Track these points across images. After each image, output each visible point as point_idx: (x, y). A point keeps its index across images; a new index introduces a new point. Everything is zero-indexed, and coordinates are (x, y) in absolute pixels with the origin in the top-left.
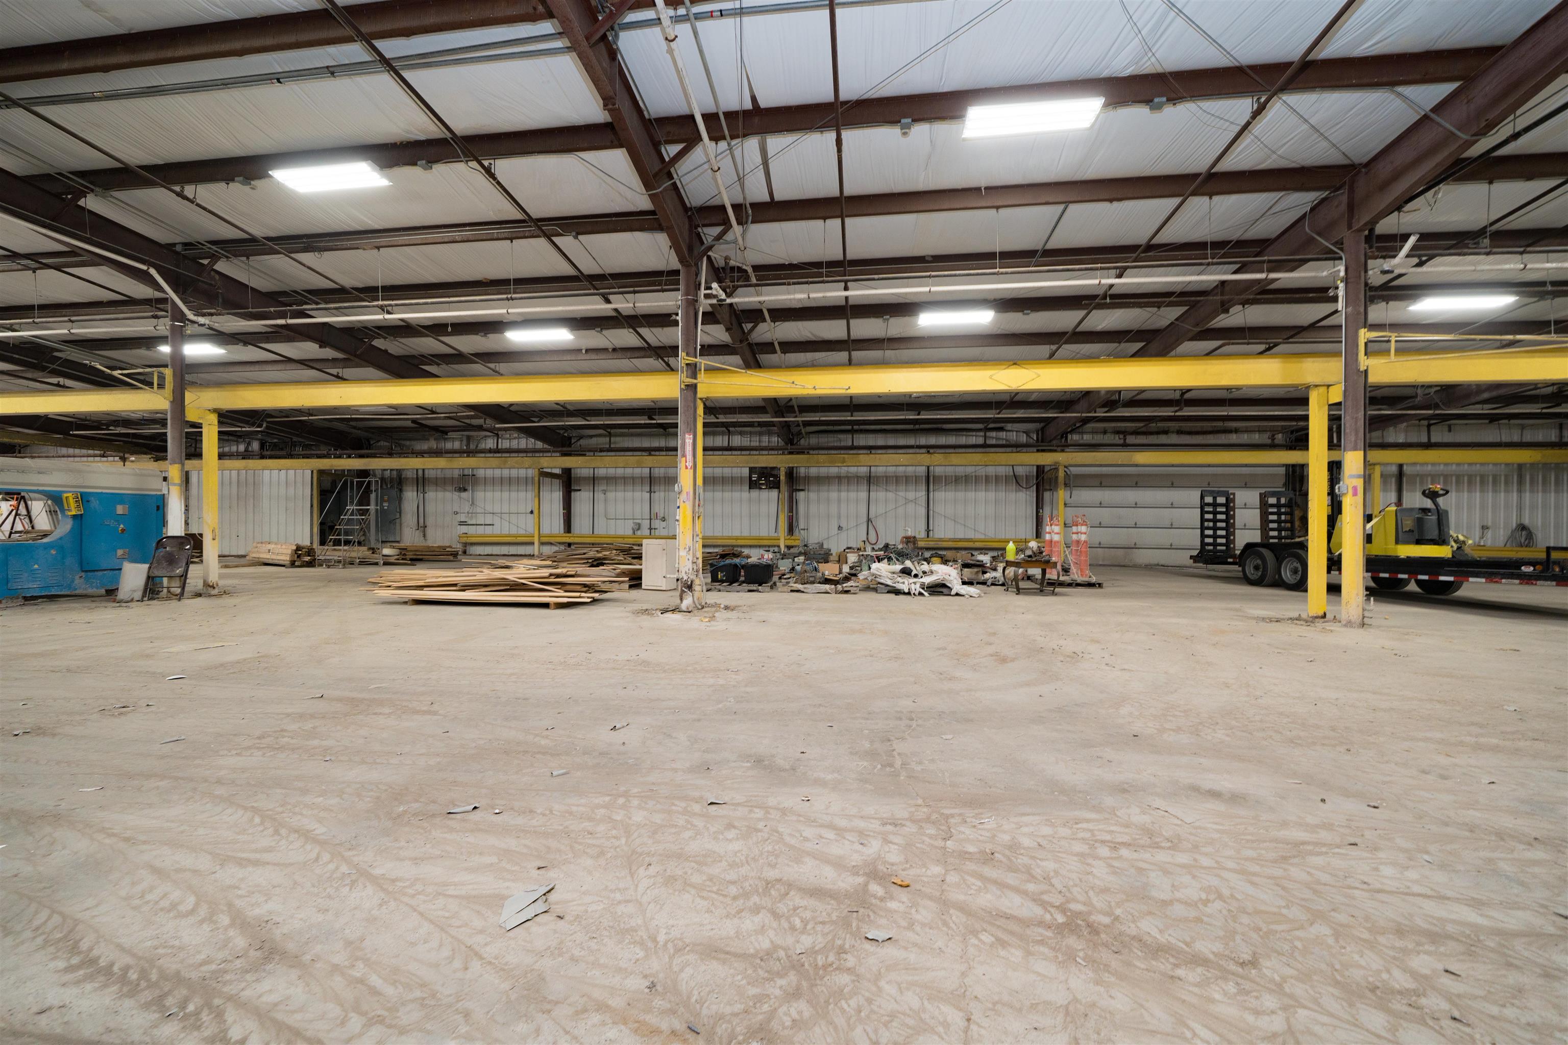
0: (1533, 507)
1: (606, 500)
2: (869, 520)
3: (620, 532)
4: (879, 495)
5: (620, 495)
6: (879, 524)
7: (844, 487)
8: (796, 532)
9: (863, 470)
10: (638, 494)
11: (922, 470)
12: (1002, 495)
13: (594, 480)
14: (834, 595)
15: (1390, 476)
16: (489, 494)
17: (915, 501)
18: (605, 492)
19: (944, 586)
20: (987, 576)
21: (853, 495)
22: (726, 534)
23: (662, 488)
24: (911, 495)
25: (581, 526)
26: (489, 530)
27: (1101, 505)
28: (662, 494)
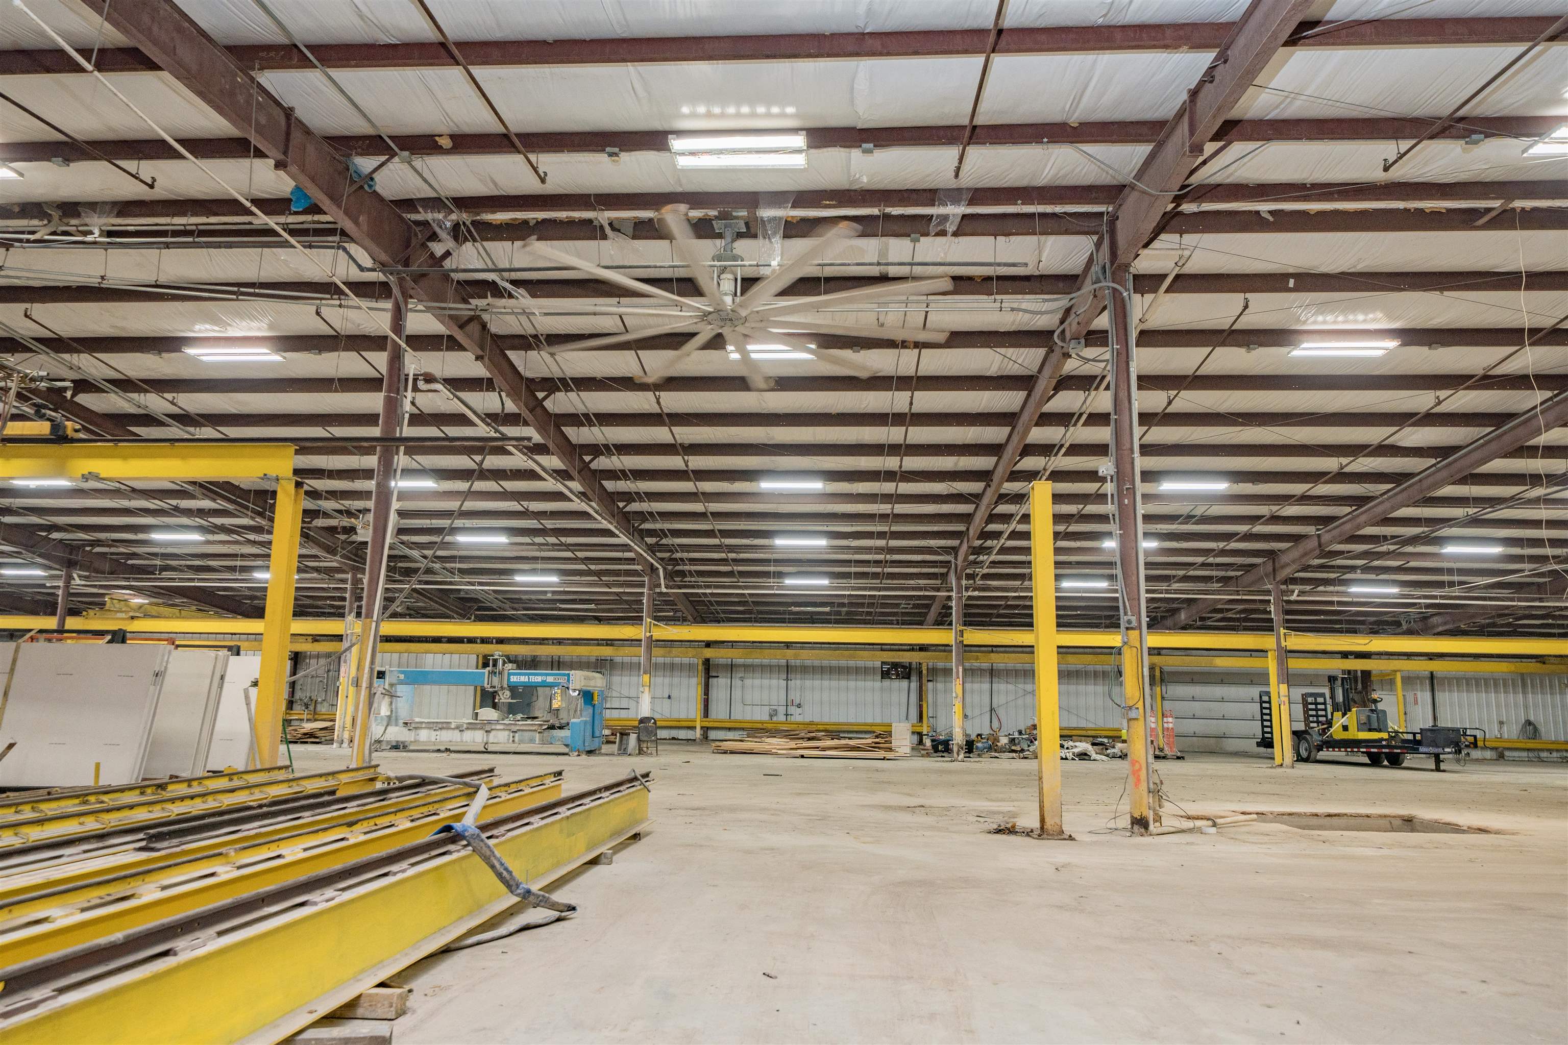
0: (1536, 706)
1: (743, 687)
2: (992, 710)
3: (757, 717)
4: (1001, 687)
5: (757, 682)
6: (1001, 713)
7: (969, 679)
10: (774, 682)
13: (731, 668)
14: (1018, 760)
15: (1424, 678)
16: (625, 679)
18: (742, 679)
19: (1086, 754)
20: (1109, 751)
21: (977, 686)
23: (798, 676)
24: (1029, 687)
25: (719, 712)
26: (624, 714)
27: (1193, 699)
28: (798, 682)
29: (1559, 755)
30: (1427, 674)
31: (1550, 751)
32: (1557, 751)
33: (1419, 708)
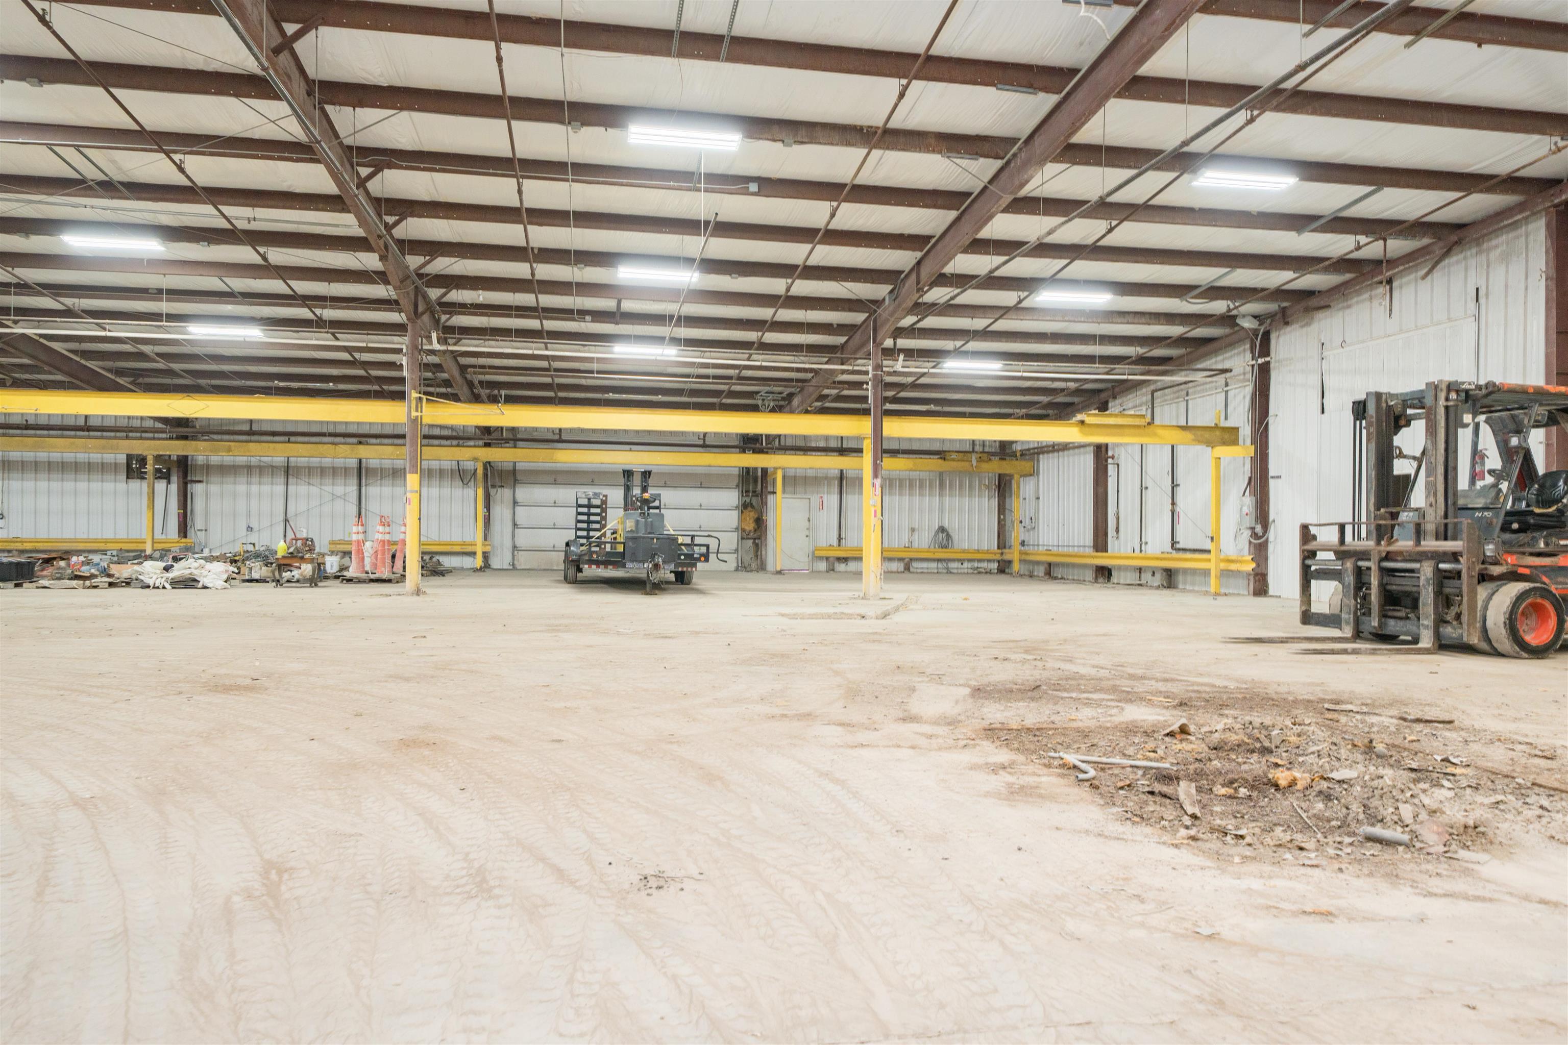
0: (951, 510)
2: (286, 521)
4: (300, 489)
7: (255, 479)
8: (191, 532)
9: (279, 460)
11: (353, 463)
12: (446, 491)
15: (833, 478)
17: (344, 497)
21: (266, 488)
22: (92, 536)
23: (2, 475)
24: (339, 490)
27: (555, 504)
28: (2, 483)
29: (970, 565)
30: (837, 473)
31: (962, 561)
32: (969, 560)
33: (823, 513)
